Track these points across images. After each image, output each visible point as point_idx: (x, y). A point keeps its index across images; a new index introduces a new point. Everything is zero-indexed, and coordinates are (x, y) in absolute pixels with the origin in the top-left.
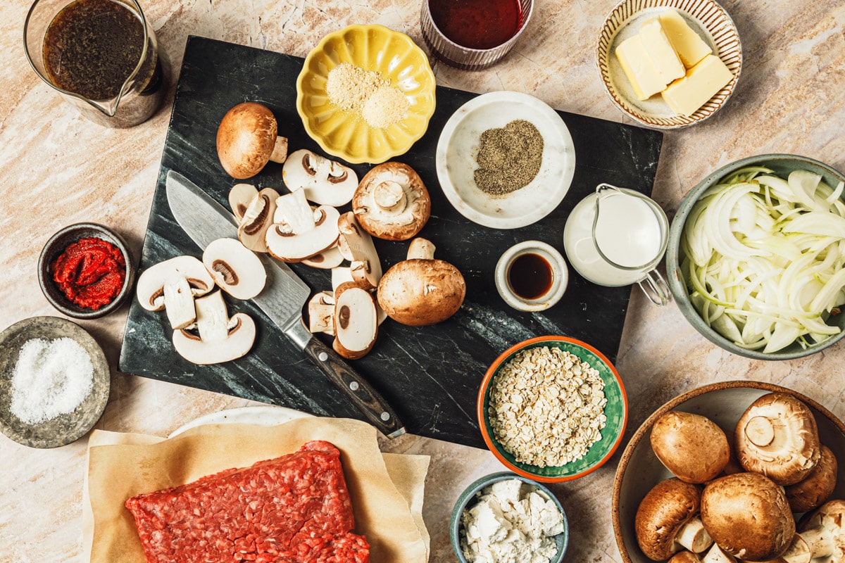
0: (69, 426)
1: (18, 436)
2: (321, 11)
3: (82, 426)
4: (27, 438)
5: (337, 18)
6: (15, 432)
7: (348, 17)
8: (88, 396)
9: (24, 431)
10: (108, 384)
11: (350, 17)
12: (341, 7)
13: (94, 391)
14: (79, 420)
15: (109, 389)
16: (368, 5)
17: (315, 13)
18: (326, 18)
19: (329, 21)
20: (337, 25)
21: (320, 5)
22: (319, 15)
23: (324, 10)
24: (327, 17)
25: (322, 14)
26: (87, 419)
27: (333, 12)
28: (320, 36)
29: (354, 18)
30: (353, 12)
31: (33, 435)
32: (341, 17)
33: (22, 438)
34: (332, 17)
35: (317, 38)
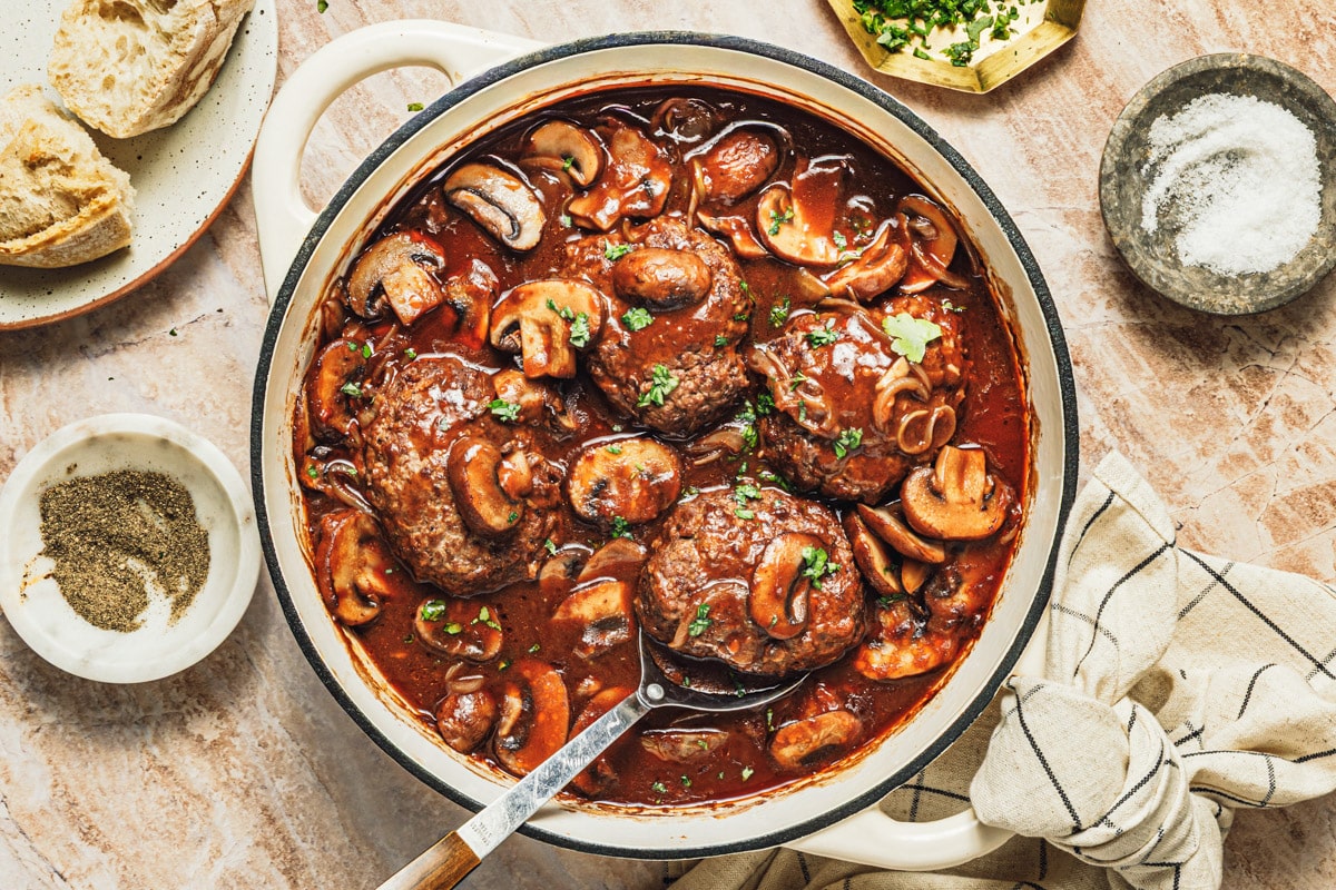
0: (1147, 245)
1: (1118, 150)
2: (1266, 404)
3: (1158, 271)
4: (1117, 169)
5: (1251, 435)
6: (1125, 143)
7: (1254, 457)
8: (1210, 272)
9: (1126, 160)
10: (1251, 309)
11: (1253, 461)
12: (1273, 442)
13: (1223, 281)
14: (1163, 262)
15: (1242, 312)
16: (1277, 498)
17: (1263, 392)
18: (1253, 413)
19: (1245, 419)
20: (1237, 435)
21: (1278, 402)
22: (1259, 399)
23: (1268, 410)
24: (1254, 415)
25: (1261, 404)
26: (1172, 279)
27: (1265, 427)
28: (1216, 400)
29: (1252, 469)
30: (1263, 468)
31: (1122, 178)
32: (1253, 442)
33: (1116, 158)
34: (1254, 425)
35: (1213, 393)
